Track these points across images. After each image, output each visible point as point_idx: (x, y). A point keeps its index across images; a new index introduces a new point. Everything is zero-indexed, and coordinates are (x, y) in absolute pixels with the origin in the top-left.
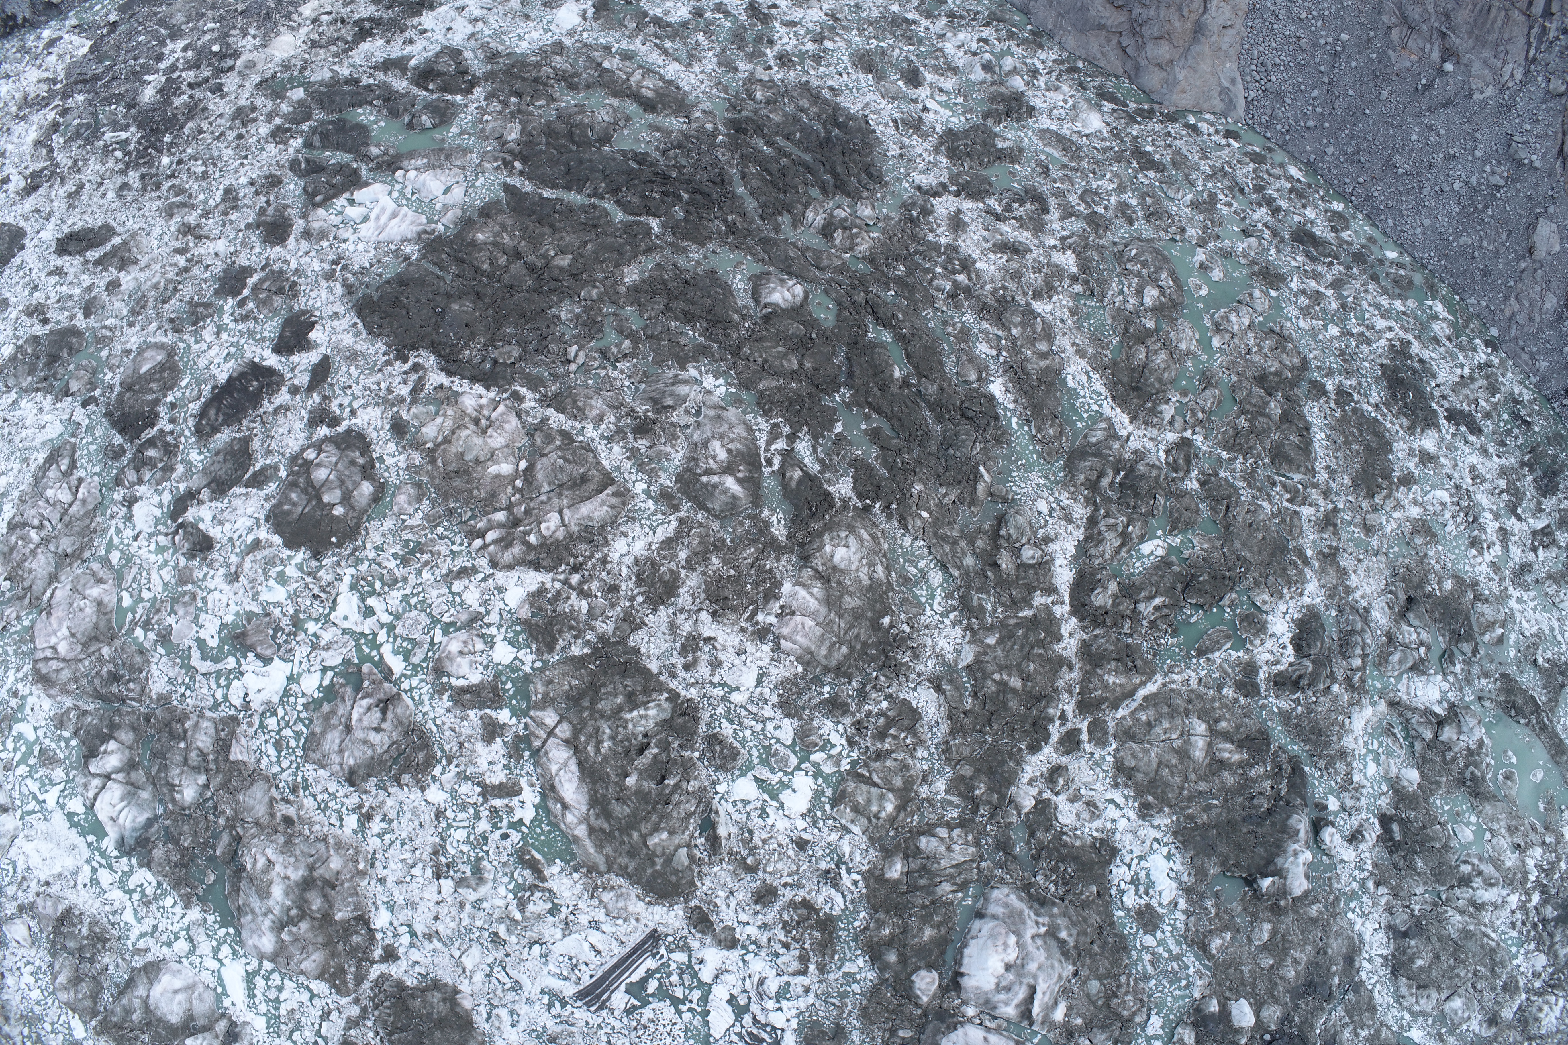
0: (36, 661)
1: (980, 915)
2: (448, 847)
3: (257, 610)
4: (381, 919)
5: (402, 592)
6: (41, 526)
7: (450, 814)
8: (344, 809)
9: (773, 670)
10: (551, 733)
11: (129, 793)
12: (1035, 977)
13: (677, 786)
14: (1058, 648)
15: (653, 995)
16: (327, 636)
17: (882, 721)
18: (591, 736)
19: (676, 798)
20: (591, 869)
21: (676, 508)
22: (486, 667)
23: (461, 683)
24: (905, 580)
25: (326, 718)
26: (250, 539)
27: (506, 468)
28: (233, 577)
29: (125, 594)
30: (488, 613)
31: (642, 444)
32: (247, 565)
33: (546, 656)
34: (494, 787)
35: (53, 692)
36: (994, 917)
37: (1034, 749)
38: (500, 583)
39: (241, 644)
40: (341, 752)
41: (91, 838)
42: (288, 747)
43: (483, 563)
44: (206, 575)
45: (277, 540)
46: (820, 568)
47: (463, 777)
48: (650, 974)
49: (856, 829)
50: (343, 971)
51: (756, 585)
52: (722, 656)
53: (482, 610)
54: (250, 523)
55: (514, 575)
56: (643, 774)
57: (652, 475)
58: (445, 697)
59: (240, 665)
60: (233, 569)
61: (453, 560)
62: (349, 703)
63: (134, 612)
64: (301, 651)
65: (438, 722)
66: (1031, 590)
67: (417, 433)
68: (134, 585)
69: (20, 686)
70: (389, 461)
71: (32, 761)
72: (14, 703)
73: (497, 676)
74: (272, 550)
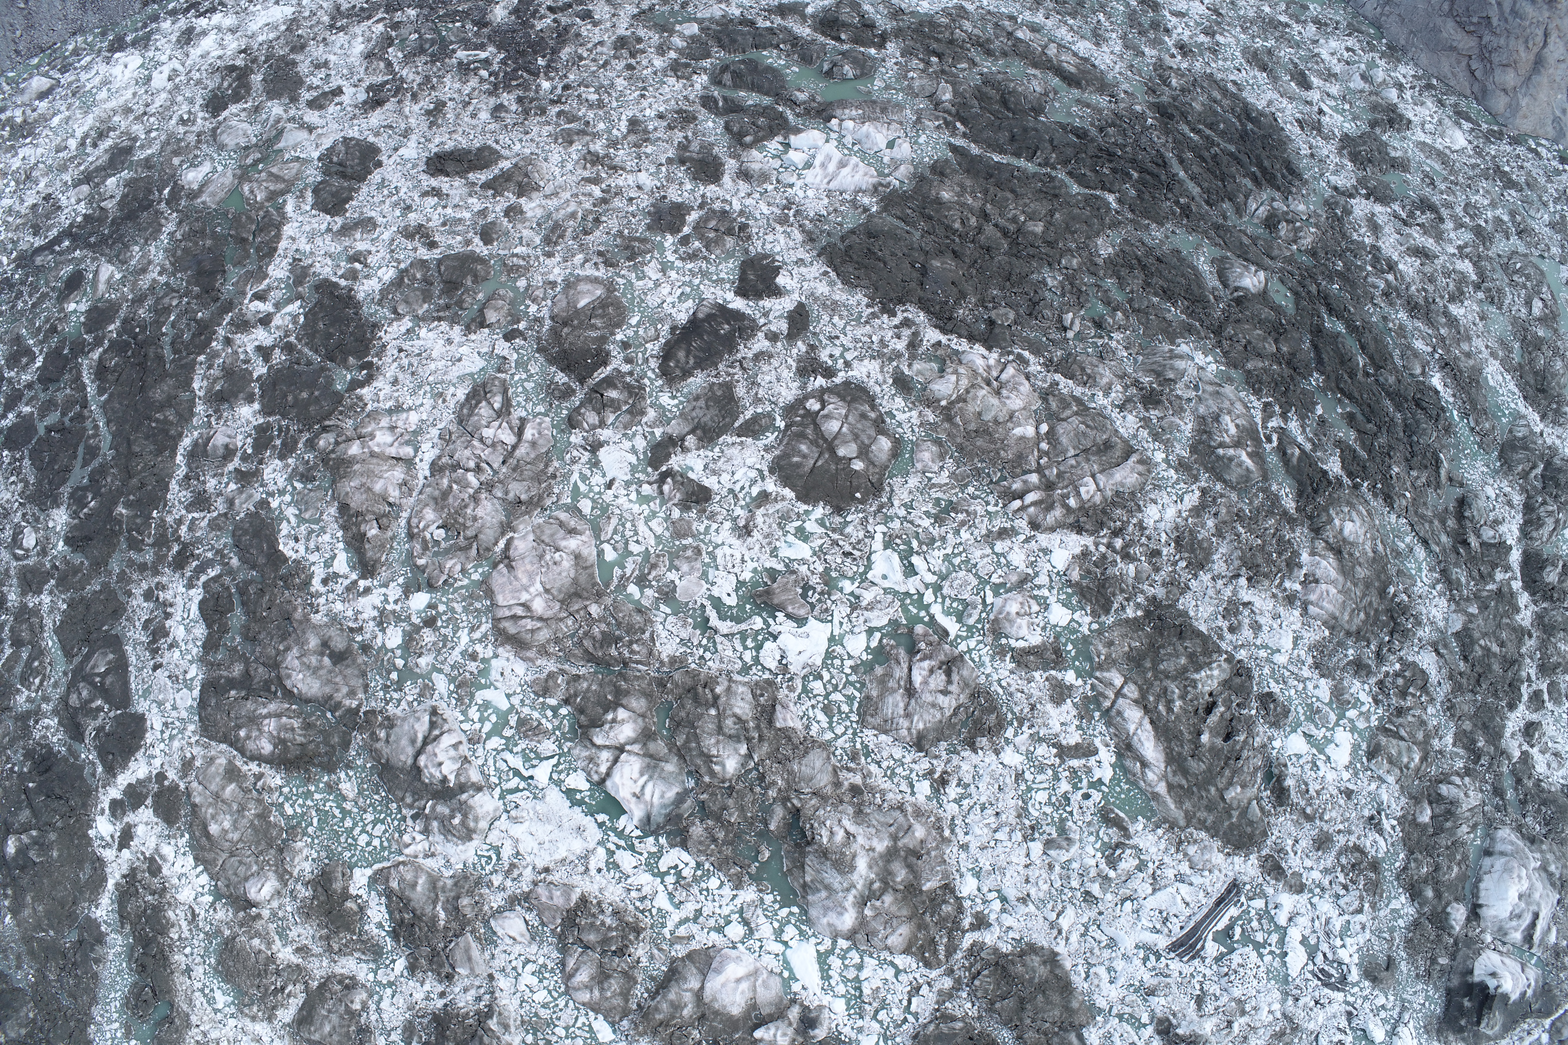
0: (496, 620)
1: (1488, 853)
2: (1031, 810)
3: (780, 567)
4: (967, 887)
5: (943, 552)
6: (478, 469)
7: (1028, 776)
8: (913, 775)
9: (1306, 635)
10: (1119, 693)
11: (648, 766)
12: (1539, 905)
13: (1245, 742)
14: (1518, 618)
15: (1237, 942)
16: (868, 596)
17: (1400, 681)
18: (1159, 696)
19: (1245, 754)
20: (1173, 826)
21: (1196, 479)
22: (1044, 629)
23: (1021, 644)
24: (1398, 554)
25: (882, 681)
26: (755, 491)
27: (1029, 431)
28: (745, 531)
29: (607, 547)
30: (1037, 574)
31: (1154, 414)
32: (759, 520)
33: (1103, 618)
34: (1069, 748)
35: (531, 654)
36: (1502, 854)
37: (1512, 707)
38: (1044, 545)
39: (765, 603)
40: (908, 715)
41: (602, 817)
42: (840, 712)
43: (1022, 524)
44: (707, 528)
45: (788, 493)
46: (1331, 540)
47: (1036, 739)
48: (1233, 922)
49: (1391, 779)
50: (933, 942)
51: (1280, 554)
52: (1262, 620)
53: (1030, 571)
54: (753, 474)
55: (1056, 537)
56: (1214, 733)
57: (1168, 445)
58: (1008, 658)
59: (769, 626)
60: (742, 523)
61: (990, 520)
62: (905, 666)
63: (623, 567)
64: (840, 611)
65: (1004, 683)
66: (1493, 566)
67: (925, 389)
68: (617, 538)
69: (479, 648)
70: (900, 417)
71: (508, 733)
72: (472, 666)
73: (1057, 638)
74: (785, 503)
